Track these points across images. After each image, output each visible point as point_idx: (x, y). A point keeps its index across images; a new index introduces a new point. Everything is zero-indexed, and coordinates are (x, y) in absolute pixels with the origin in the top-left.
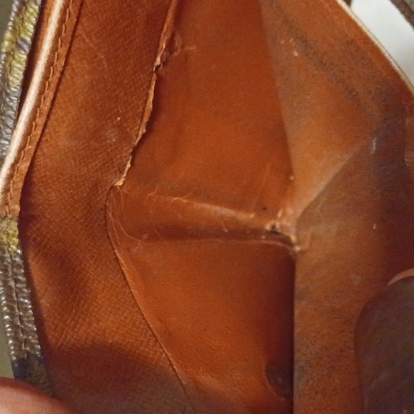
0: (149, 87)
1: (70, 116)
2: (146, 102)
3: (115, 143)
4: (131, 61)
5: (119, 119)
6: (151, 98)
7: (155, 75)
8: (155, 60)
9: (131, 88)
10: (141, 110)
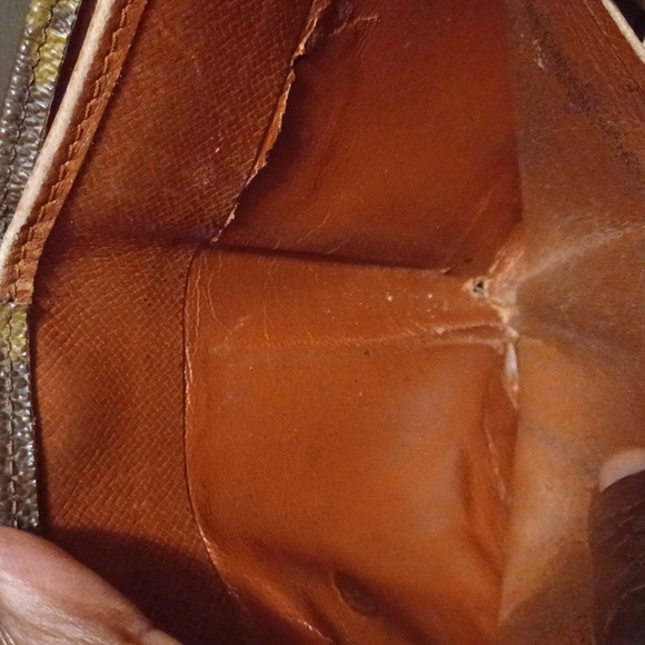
0: (279, 95)
1: (126, 154)
2: (271, 120)
3: (209, 187)
4: (249, 56)
5: (218, 150)
6: (281, 113)
7: (292, 73)
8: (296, 48)
9: (243, 99)
10: (260, 133)
